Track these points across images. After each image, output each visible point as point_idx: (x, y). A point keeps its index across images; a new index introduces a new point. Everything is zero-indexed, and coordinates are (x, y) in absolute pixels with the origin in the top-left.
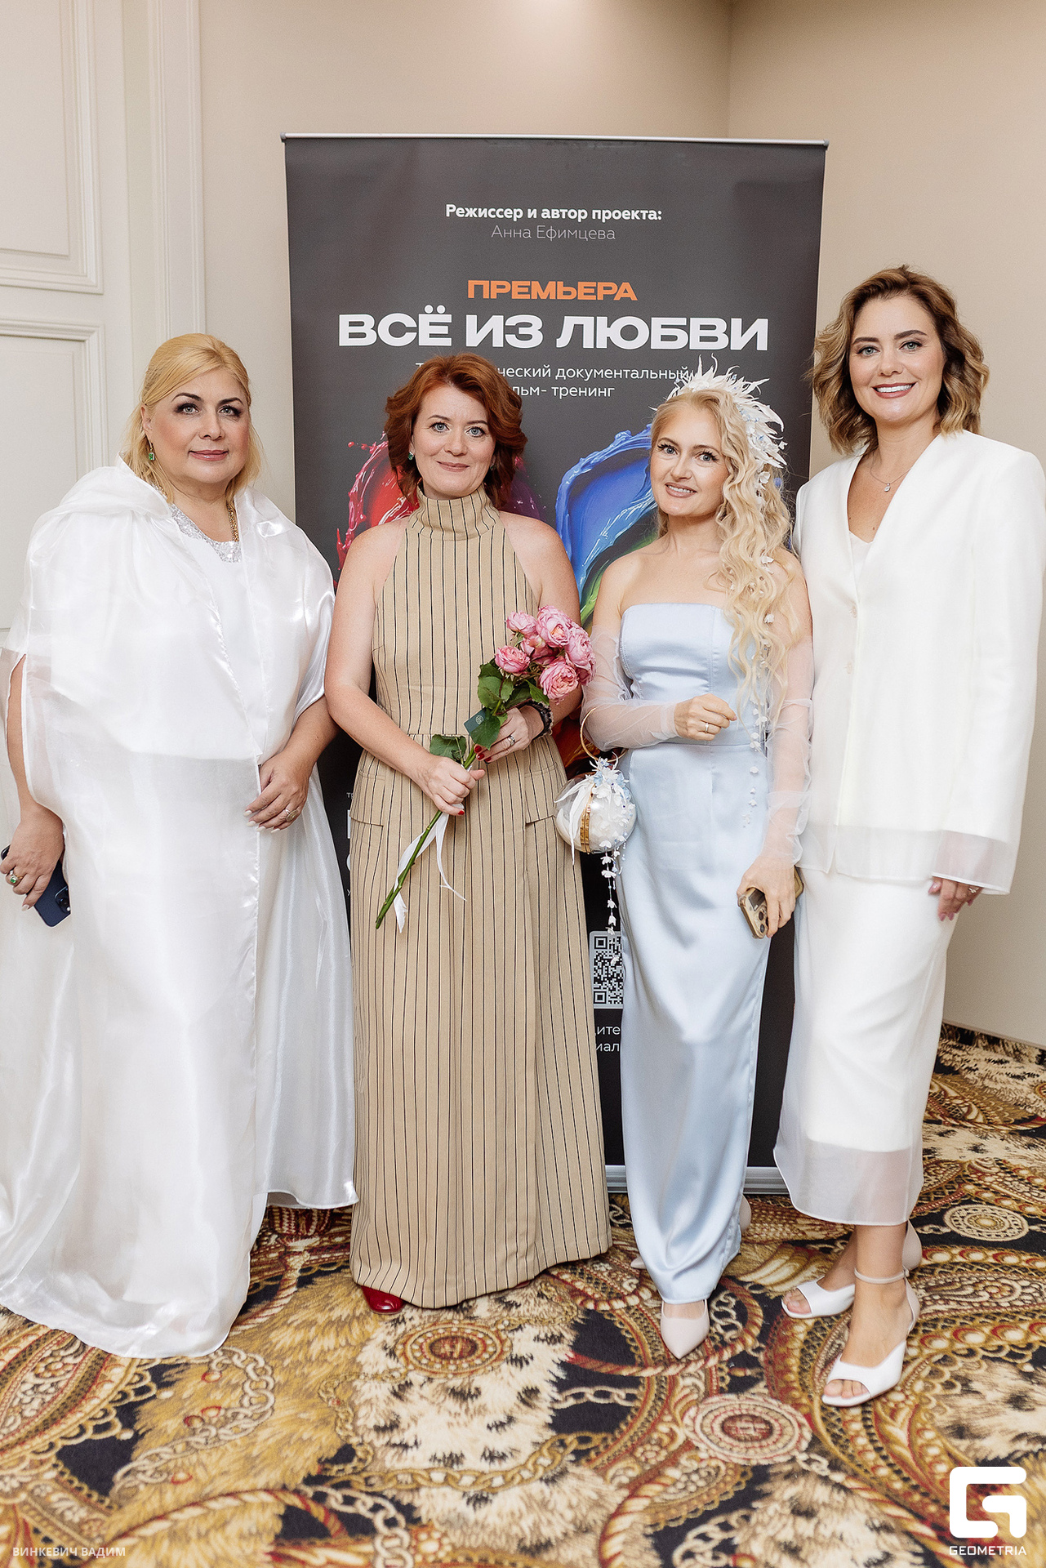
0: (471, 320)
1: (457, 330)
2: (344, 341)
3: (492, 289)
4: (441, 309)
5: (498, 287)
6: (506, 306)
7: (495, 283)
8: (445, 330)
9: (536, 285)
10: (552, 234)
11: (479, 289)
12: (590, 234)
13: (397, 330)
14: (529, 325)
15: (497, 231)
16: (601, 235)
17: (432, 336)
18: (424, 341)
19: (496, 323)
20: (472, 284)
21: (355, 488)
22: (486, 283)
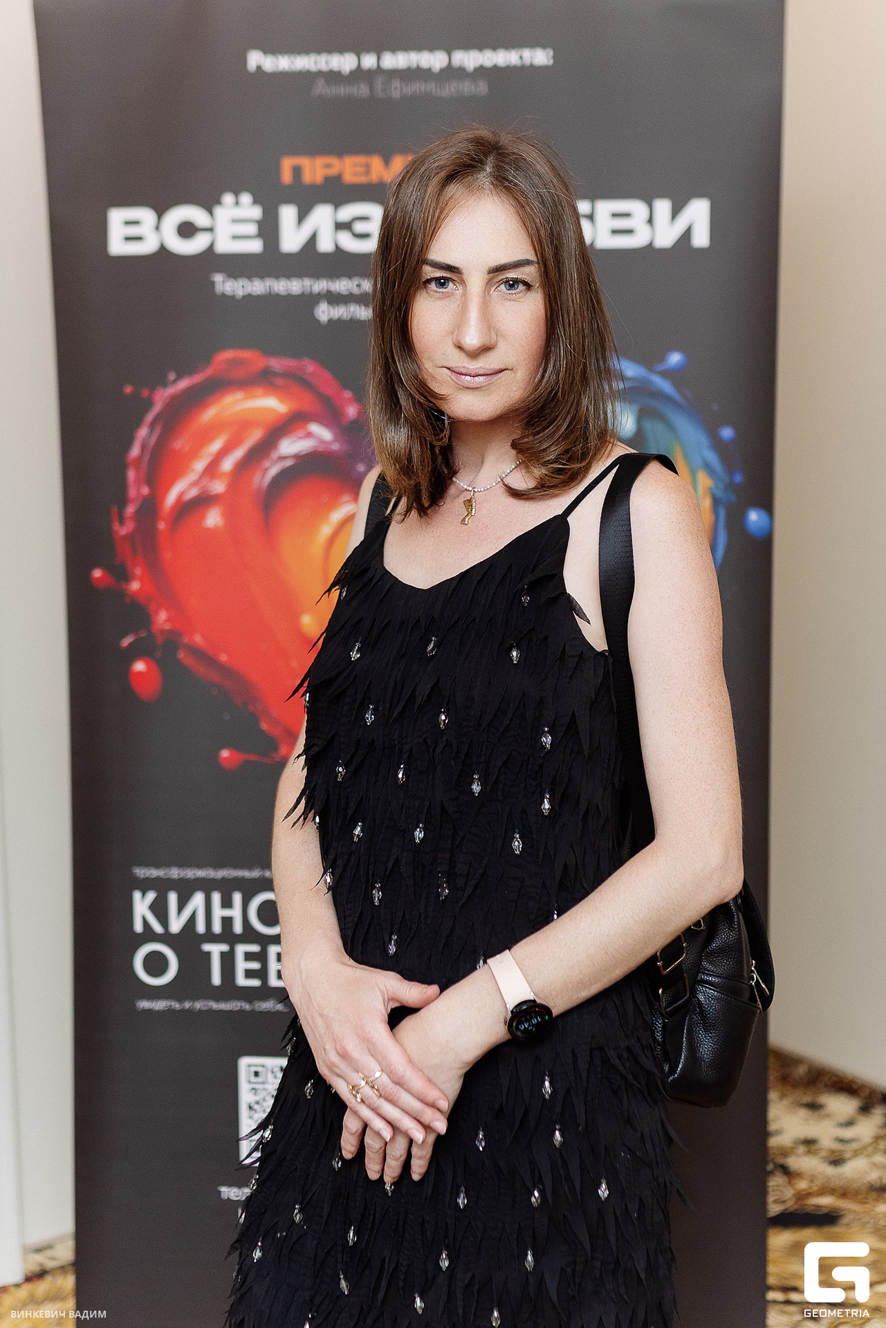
0: (288, 214)
1: (268, 229)
2: (117, 246)
3: (315, 169)
4: (246, 198)
5: (327, 166)
6: (337, 192)
7: (320, 161)
8: (252, 229)
9: (376, 163)
10: (397, 90)
11: (297, 171)
12: (450, 89)
13: (187, 230)
14: (364, 219)
15: (321, 88)
16: (467, 88)
17: (236, 237)
18: (225, 246)
19: (322, 216)
20: (287, 164)
21: (135, 451)
22: (305, 162)
